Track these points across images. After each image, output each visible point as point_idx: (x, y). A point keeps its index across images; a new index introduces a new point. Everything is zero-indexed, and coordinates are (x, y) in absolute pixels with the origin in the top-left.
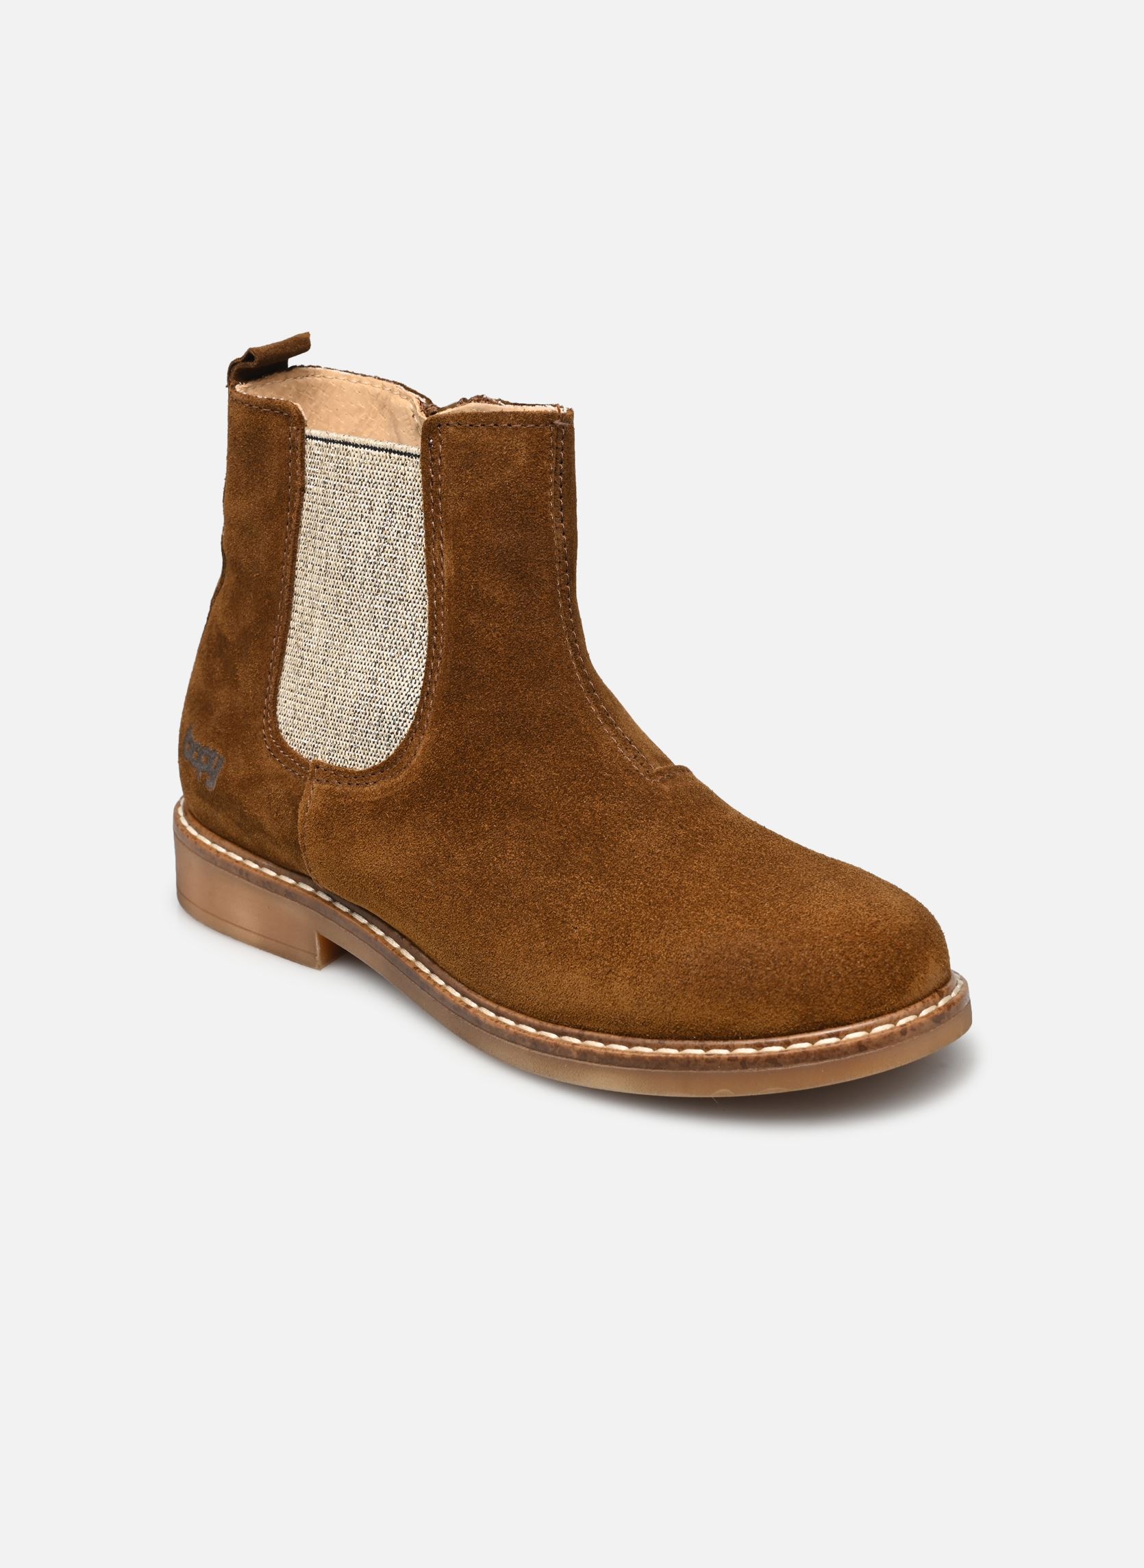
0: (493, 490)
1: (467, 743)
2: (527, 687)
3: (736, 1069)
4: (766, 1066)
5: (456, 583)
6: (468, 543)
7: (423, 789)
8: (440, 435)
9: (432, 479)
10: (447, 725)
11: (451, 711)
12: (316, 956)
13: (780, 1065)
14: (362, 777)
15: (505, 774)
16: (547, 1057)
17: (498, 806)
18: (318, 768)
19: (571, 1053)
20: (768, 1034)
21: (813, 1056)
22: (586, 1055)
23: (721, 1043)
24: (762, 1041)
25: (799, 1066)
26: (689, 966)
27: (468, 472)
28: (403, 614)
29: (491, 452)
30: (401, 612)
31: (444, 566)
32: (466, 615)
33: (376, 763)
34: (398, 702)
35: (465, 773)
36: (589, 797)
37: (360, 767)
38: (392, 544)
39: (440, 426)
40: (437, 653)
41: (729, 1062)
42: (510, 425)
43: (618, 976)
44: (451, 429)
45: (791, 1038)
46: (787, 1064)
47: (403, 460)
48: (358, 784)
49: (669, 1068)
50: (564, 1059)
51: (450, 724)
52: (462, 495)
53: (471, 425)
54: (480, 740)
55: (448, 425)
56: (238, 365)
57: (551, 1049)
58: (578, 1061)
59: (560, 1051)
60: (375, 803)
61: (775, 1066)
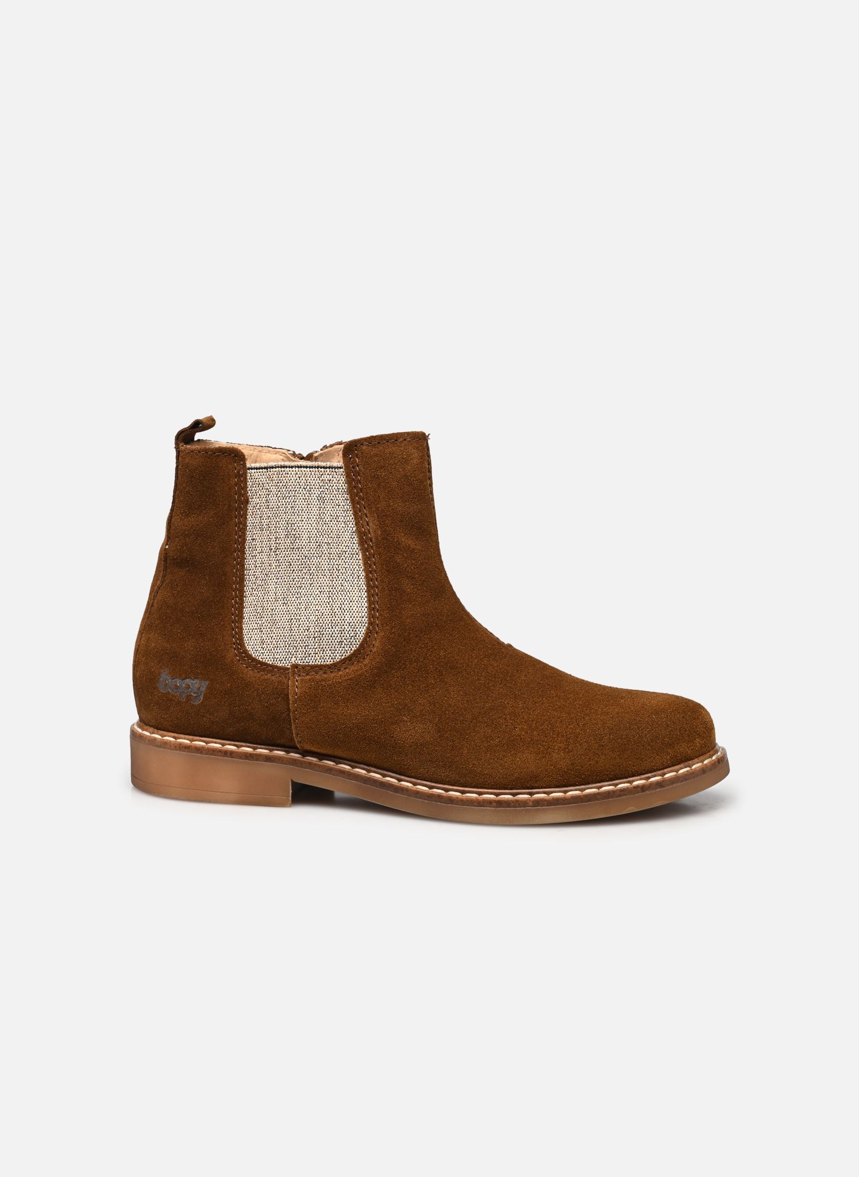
0: (400, 480)
1: (410, 633)
2: (435, 598)
3: (638, 793)
4: (656, 788)
5: (383, 539)
6: (388, 513)
7: (386, 664)
8: (356, 452)
9: (354, 479)
10: (395, 624)
11: (396, 615)
12: (289, 797)
13: (664, 787)
14: (335, 666)
15: (435, 650)
16: (509, 810)
17: (436, 668)
18: (297, 668)
19: (528, 803)
20: (652, 770)
21: (681, 779)
22: (538, 803)
23: (625, 780)
24: (649, 775)
25: (674, 785)
26: (602, 735)
27: (381, 470)
28: (343, 565)
29: (396, 457)
30: (341, 564)
31: (371, 531)
32: (394, 557)
33: (343, 657)
34: (353, 617)
35: (412, 651)
36: (487, 659)
37: (329, 662)
38: (328, 524)
39: (356, 446)
40: (374, 583)
41: (635, 789)
42: (405, 440)
43: (555, 749)
44: (364, 447)
45: (666, 770)
46: (669, 785)
47: (328, 472)
48: (331, 672)
49: (597, 799)
50: (523, 808)
51: (396, 623)
52: (379, 485)
53: (379, 443)
54: (416, 631)
55: (362, 445)
56: (186, 432)
57: (512, 804)
58: (533, 808)
59: (519, 804)
60: (351, 679)
61: (661, 788)
